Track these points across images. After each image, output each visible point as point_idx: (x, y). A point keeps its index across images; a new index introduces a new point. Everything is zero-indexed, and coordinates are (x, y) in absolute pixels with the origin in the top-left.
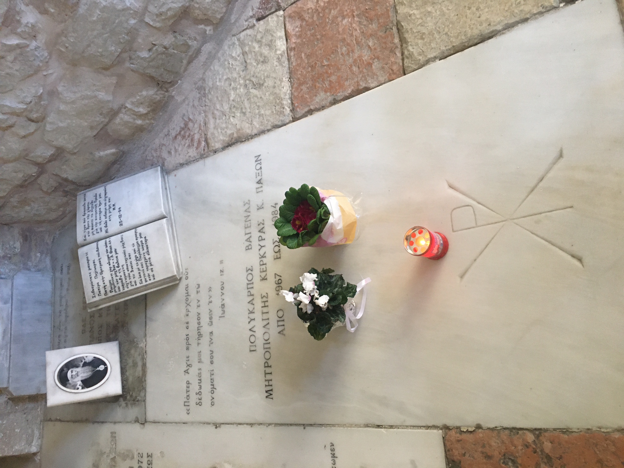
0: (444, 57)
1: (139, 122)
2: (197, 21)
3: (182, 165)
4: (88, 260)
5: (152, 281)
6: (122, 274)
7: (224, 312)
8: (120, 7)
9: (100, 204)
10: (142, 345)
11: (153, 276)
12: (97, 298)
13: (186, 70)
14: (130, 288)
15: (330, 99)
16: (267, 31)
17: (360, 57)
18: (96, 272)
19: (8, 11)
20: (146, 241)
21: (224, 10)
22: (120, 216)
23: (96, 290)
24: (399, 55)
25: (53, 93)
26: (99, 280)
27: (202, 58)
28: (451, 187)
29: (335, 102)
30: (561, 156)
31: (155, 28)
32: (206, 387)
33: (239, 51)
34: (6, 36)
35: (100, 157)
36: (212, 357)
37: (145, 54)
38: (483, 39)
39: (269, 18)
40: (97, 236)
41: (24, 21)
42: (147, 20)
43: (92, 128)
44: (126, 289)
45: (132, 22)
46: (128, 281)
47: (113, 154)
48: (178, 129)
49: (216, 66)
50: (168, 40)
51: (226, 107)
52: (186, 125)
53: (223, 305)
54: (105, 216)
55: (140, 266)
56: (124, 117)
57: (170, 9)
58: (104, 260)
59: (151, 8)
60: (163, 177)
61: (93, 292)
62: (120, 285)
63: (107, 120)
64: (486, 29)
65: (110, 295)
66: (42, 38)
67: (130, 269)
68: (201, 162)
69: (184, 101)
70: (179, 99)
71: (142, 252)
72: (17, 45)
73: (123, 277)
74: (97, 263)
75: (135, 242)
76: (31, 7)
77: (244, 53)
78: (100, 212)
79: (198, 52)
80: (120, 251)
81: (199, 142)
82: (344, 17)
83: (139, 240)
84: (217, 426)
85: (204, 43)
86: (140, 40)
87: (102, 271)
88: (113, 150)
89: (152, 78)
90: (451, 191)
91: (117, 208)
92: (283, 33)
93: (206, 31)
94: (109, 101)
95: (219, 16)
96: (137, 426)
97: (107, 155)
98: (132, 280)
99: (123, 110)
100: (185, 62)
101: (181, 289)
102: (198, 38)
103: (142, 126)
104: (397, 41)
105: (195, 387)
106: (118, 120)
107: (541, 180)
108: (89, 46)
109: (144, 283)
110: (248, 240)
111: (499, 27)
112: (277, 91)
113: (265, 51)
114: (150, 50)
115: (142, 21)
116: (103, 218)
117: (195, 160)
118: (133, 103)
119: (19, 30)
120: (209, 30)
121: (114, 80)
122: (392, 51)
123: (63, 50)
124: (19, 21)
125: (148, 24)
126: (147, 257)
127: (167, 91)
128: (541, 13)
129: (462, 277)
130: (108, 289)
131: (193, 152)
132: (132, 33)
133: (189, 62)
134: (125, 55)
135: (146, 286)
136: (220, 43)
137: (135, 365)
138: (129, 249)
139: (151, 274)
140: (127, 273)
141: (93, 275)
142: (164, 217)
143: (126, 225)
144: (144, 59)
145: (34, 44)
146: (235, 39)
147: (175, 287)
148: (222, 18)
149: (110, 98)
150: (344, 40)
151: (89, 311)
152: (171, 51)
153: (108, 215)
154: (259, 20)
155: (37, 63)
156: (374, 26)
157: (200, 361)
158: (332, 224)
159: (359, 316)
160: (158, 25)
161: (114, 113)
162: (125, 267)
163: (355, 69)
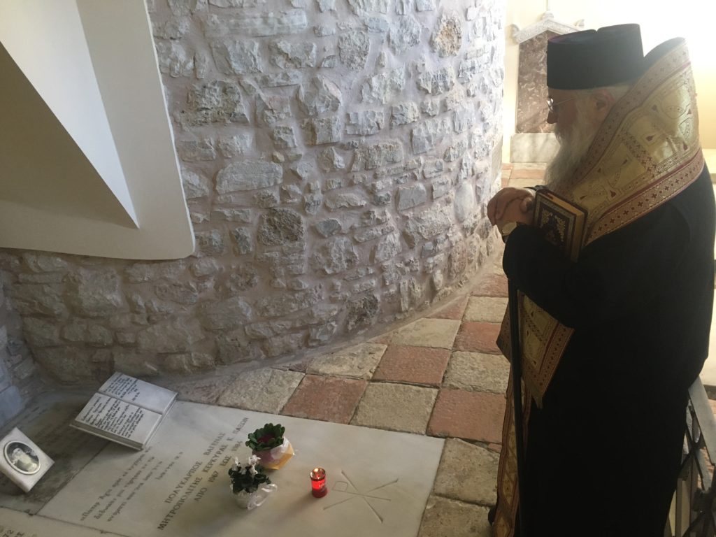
0: (370, 427)
1: (186, 367)
2: (263, 348)
3: (191, 401)
4: (98, 401)
5: (126, 437)
6: (112, 421)
7: (162, 476)
8: (244, 313)
9: (129, 383)
10: (74, 472)
11: (130, 435)
12: (84, 422)
13: (235, 363)
14: (110, 431)
15: (306, 416)
16: (292, 376)
17: (332, 409)
18: (97, 410)
19: (207, 275)
20: (142, 416)
21: (278, 354)
22: (136, 396)
23: (88, 418)
24: (350, 418)
25: (173, 318)
26: (95, 415)
27: (247, 365)
28: (343, 473)
29: (307, 418)
30: (396, 481)
31: (245, 333)
32: (112, 510)
33: (270, 375)
34: (194, 281)
35: (146, 367)
36: (131, 496)
37: (228, 339)
38: (390, 430)
39: (296, 373)
40: (114, 394)
41: (206, 283)
42: (246, 328)
43: (165, 348)
44: (106, 430)
45: (241, 323)
46: (112, 427)
47: (153, 371)
48: (203, 385)
49: (252, 374)
50: (244, 344)
51: (243, 391)
52: (210, 386)
53: (164, 473)
54: (127, 390)
55: (126, 425)
56: (183, 358)
57: (259, 332)
58: (108, 407)
59: (253, 325)
60: (174, 399)
61: (85, 417)
62: (105, 425)
63: (176, 351)
64: (392, 427)
65: (94, 426)
66: (202, 295)
67: (119, 422)
68: (206, 406)
69: (218, 376)
70: (217, 373)
71: (134, 419)
72: (192, 288)
73: (111, 423)
74: (102, 406)
75: (135, 412)
76: (214, 282)
77: (272, 377)
78: (126, 387)
79: (249, 361)
80: (122, 410)
81: (213, 397)
82: (334, 391)
83: (138, 413)
84: (102, 532)
85: (255, 359)
86: (234, 332)
87: (101, 412)
88: (155, 369)
89: (219, 352)
90: (342, 475)
91: (137, 392)
92: (299, 381)
93: (261, 355)
94: (188, 343)
95: (273, 355)
96: (25, 515)
97: (150, 369)
98: (115, 429)
99: (187, 355)
100: (239, 359)
101: (137, 455)
102: (256, 355)
103: (185, 370)
104: (353, 412)
105: (102, 507)
106: (178, 357)
107: (383, 486)
108: (214, 314)
109: (120, 435)
110: (210, 450)
111: (398, 429)
112: (279, 399)
113: (284, 382)
114: (232, 340)
115: (244, 326)
116: (125, 390)
117: (204, 403)
118: (196, 355)
119: (200, 284)
120: (263, 356)
121: (203, 337)
122: (349, 415)
123: (203, 306)
124: (204, 282)
125: (244, 330)
126: (135, 424)
127: (216, 365)
128: (416, 434)
129: (325, 509)
130: (96, 422)
131: (204, 399)
132: (236, 326)
133: (241, 361)
134: (221, 332)
135: (120, 437)
136: (262, 366)
137: (57, 480)
138: (128, 413)
139: (129, 433)
140: (115, 422)
141: (94, 409)
142: (161, 413)
143: (135, 402)
144: (226, 341)
145: (197, 294)
146: (271, 370)
147: (136, 451)
148: (273, 357)
149: (191, 342)
150: (328, 399)
151: (71, 425)
152: (240, 349)
153: (130, 390)
154: (290, 370)
155: (188, 301)
156: (346, 402)
157: (119, 495)
158: (281, 448)
159: (258, 505)
160: (248, 333)
161: (182, 352)
162: (117, 420)
163: (326, 412)
